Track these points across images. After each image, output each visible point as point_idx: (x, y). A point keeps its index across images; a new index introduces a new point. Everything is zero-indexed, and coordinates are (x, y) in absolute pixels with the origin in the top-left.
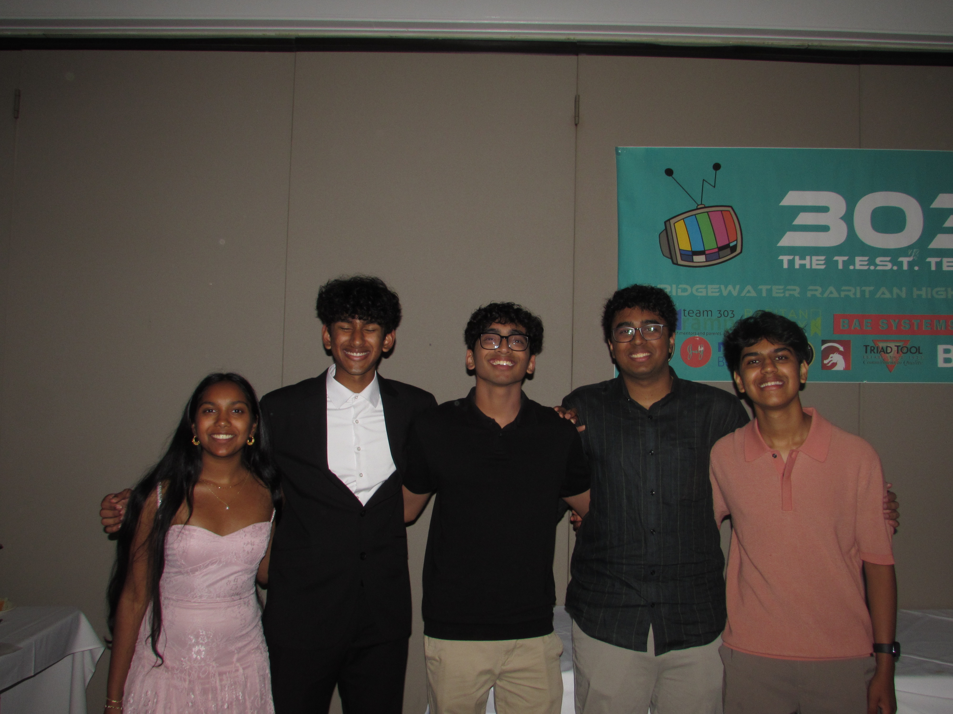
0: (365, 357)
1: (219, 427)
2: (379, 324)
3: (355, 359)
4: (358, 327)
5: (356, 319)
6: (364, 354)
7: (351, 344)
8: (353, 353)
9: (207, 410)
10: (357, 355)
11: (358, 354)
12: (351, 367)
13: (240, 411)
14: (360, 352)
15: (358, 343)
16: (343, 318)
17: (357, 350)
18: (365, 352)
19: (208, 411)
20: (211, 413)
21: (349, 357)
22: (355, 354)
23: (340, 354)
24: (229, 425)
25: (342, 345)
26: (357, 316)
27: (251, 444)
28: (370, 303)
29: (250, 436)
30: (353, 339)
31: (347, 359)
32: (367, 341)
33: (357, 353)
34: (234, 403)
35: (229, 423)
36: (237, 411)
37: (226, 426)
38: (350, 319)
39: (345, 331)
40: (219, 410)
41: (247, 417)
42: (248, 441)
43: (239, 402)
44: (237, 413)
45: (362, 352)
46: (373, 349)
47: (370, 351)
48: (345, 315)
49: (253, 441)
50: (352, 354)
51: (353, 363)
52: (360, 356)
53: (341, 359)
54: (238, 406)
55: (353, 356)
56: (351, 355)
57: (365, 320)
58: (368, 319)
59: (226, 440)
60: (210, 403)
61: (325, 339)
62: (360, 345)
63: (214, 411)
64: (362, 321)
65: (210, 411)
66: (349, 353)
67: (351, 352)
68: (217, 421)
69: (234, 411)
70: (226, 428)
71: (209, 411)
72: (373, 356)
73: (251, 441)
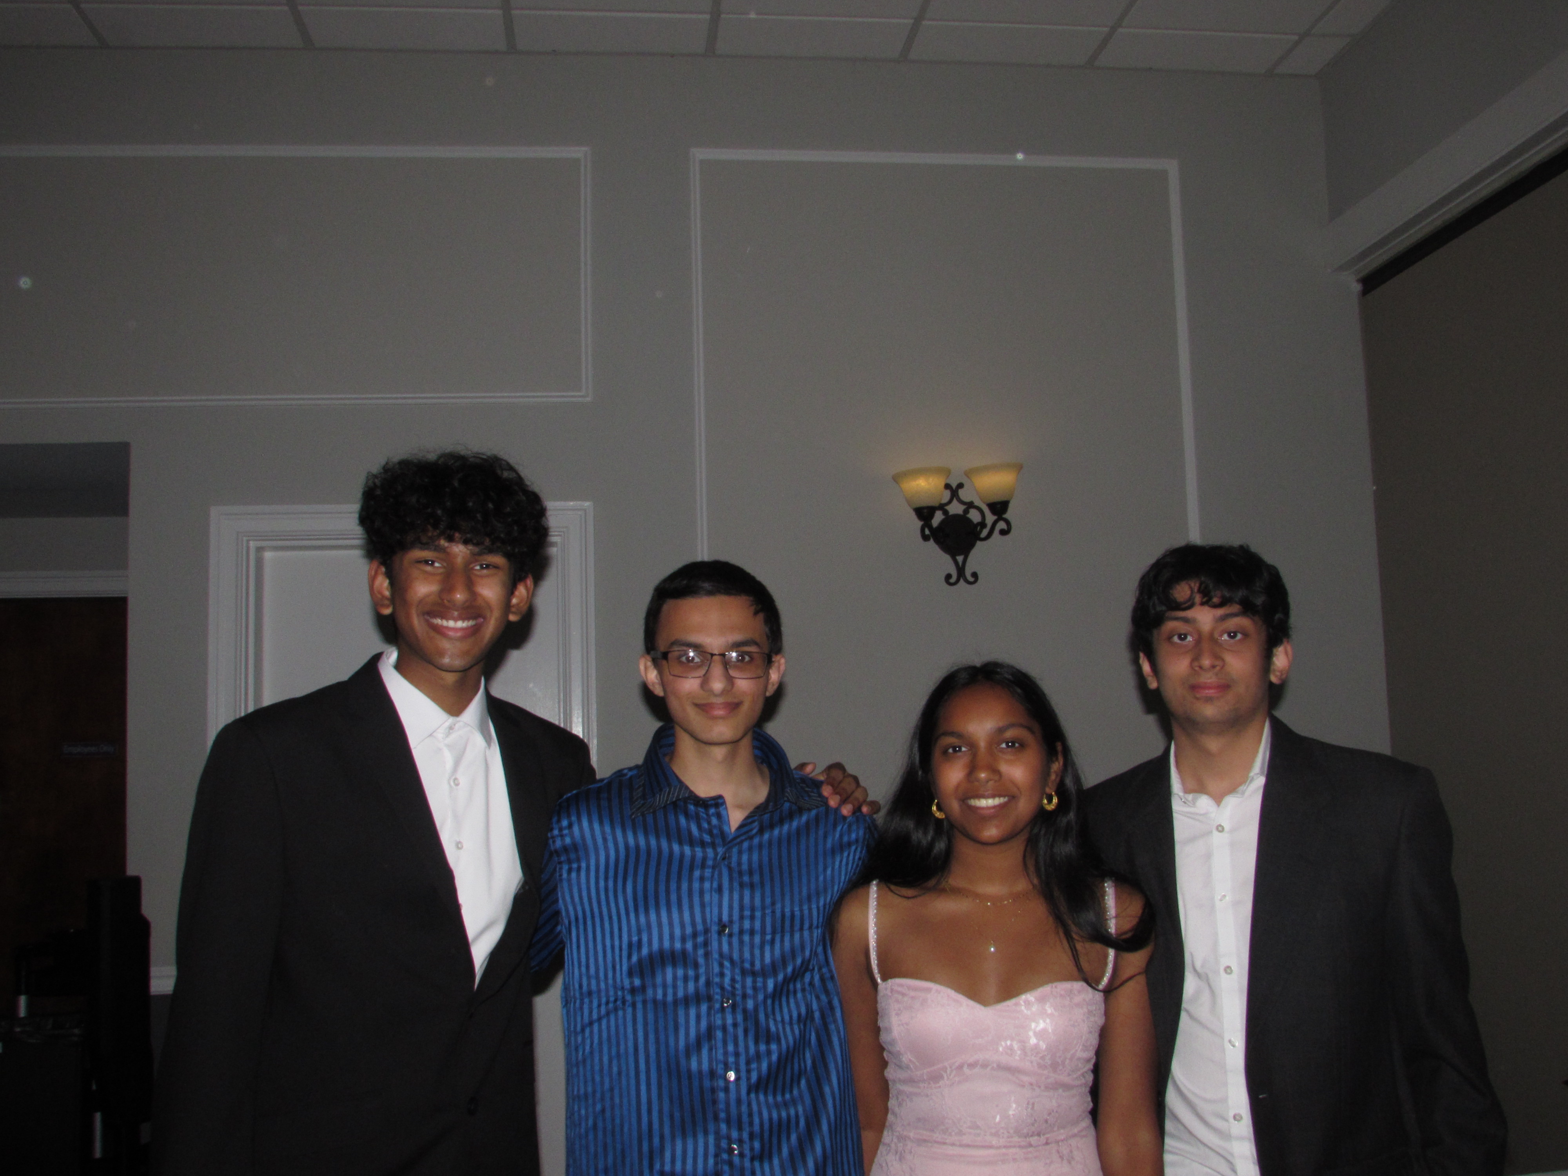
0: (475, 631)
1: (976, 783)
2: (508, 556)
3: (451, 633)
4: (459, 560)
5: (458, 542)
6: (471, 623)
7: (443, 600)
8: (447, 619)
9: (949, 749)
10: (456, 624)
11: (460, 624)
12: (441, 653)
13: (1017, 745)
14: (463, 619)
15: (459, 596)
16: (424, 540)
17: (456, 613)
18: (475, 618)
19: (951, 750)
20: (959, 754)
21: (438, 630)
22: (451, 624)
23: (417, 623)
24: (997, 778)
25: (421, 601)
26: (457, 535)
27: (1051, 807)
28: (491, 506)
29: (1048, 790)
30: (447, 587)
31: (433, 634)
32: (480, 595)
33: (456, 620)
34: (1001, 730)
35: (996, 771)
36: (1012, 743)
37: (991, 780)
38: (443, 543)
39: (426, 572)
40: (973, 746)
41: (1033, 755)
42: (1045, 801)
43: (1012, 725)
44: (1009, 750)
45: (468, 619)
46: (491, 611)
47: (485, 618)
48: (430, 534)
49: (1055, 800)
50: (445, 623)
51: (445, 644)
52: (462, 629)
53: (419, 635)
54: (1009, 734)
55: (447, 628)
56: (442, 626)
57: (477, 544)
58: (482, 543)
59: (994, 807)
60: (952, 734)
61: (376, 592)
62: (466, 601)
63: (963, 749)
64: (471, 547)
65: (956, 749)
66: (438, 621)
67: (442, 618)
68: (972, 769)
69: (1004, 745)
70: (991, 783)
71: (955, 751)
72: (491, 628)
73: (1050, 801)
